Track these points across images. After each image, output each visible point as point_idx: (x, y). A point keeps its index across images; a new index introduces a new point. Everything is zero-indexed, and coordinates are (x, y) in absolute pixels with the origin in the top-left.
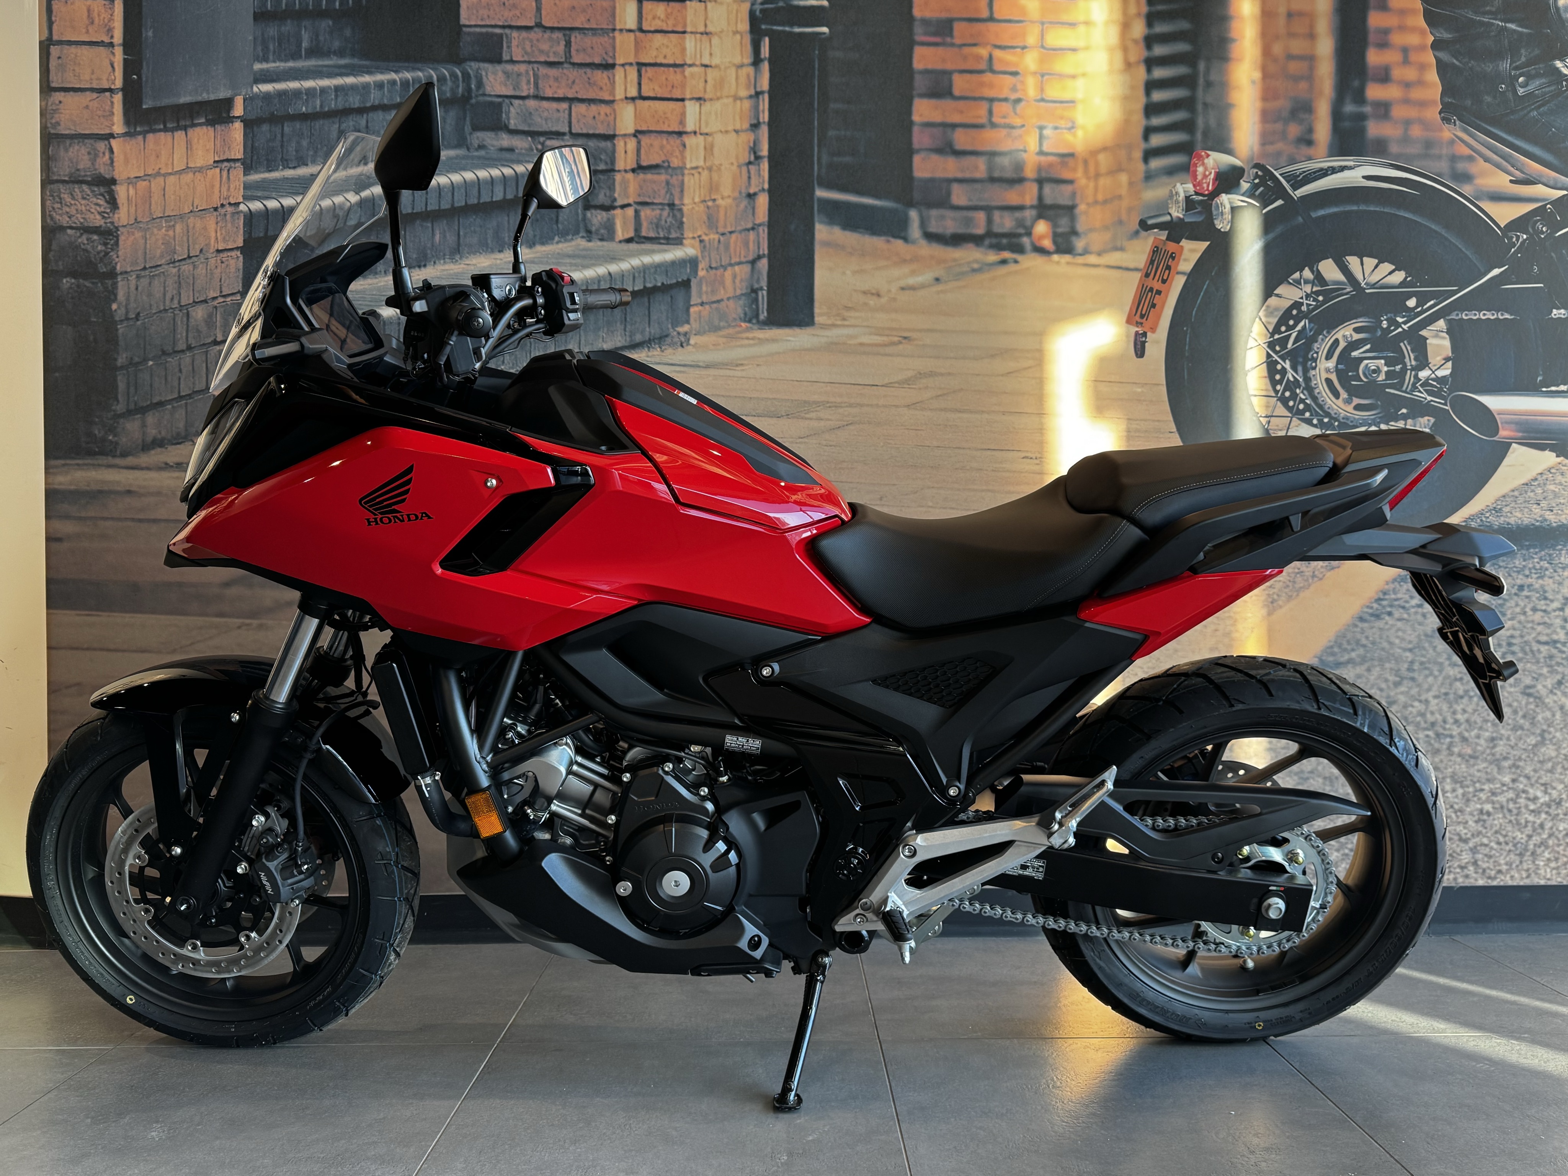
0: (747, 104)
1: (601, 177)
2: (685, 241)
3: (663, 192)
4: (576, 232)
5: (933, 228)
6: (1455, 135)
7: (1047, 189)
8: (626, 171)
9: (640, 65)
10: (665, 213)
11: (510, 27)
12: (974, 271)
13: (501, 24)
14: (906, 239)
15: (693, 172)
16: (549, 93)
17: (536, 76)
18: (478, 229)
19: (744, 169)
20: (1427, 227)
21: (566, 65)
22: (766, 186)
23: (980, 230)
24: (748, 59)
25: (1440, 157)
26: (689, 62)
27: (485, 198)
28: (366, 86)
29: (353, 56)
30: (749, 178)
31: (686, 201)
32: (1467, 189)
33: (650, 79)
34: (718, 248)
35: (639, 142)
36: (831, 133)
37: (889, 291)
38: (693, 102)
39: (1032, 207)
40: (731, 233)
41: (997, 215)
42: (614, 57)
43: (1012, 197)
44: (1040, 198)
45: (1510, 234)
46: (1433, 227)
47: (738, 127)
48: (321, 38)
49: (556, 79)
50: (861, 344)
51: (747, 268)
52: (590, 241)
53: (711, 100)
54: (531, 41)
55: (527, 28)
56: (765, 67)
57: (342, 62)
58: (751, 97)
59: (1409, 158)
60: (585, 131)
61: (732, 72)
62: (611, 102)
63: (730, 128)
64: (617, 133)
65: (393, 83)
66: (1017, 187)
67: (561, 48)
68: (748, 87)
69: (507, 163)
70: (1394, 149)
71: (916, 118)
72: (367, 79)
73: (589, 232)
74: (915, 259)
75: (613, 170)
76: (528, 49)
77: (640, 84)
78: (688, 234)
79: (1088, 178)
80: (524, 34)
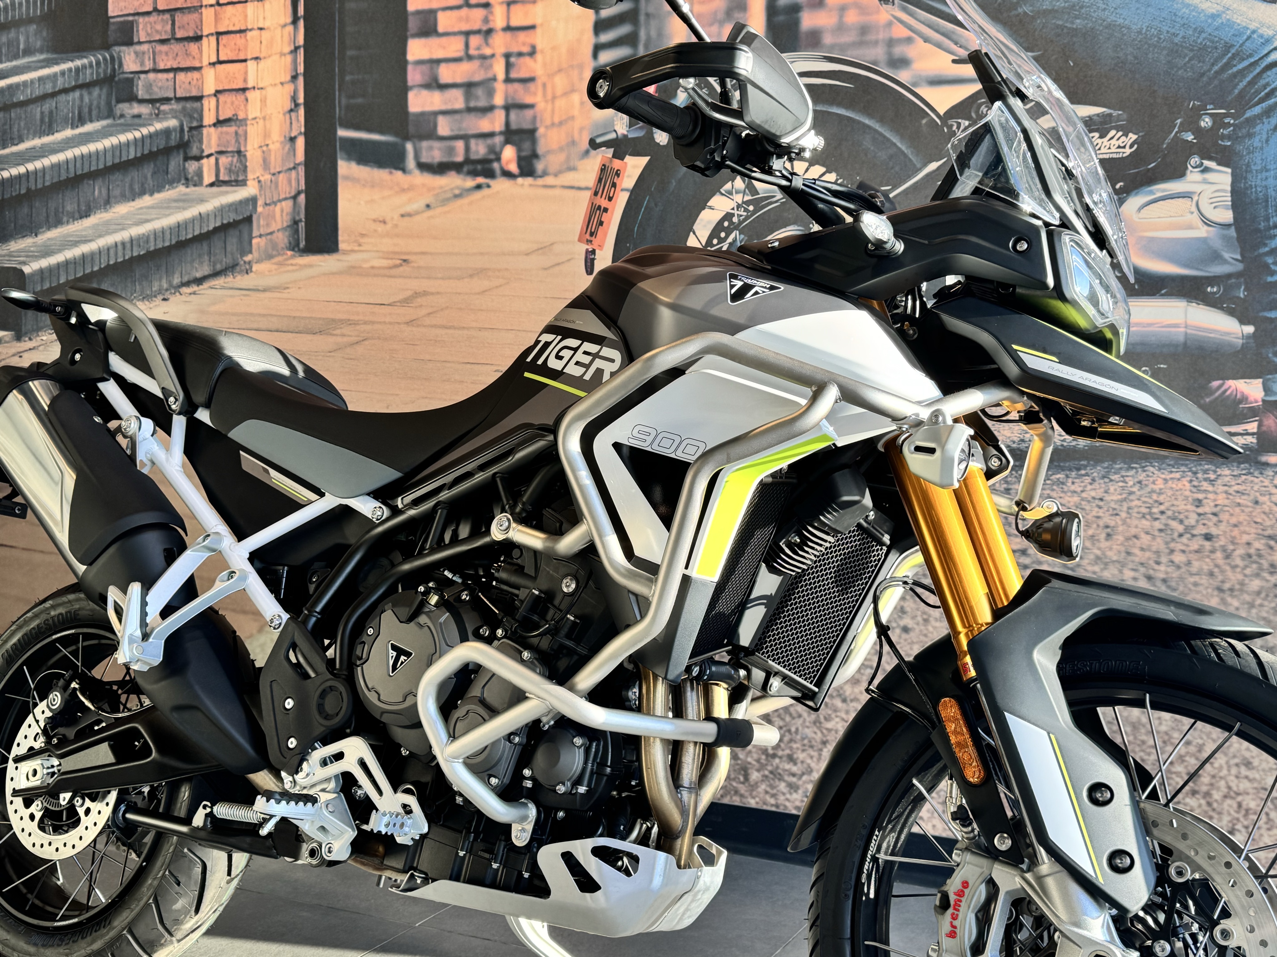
0: (289, 58)
1: (195, 132)
2: (248, 183)
3: (233, 141)
4: (179, 181)
5: (424, 159)
6: (893, 16)
7: (513, 115)
8: (210, 126)
9: (219, 34)
10: (235, 159)
11: (138, 14)
12: (456, 196)
13: (132, 12)
14: (404, 170)
15: (253, 122)
16: (162, 66)
17: (154, 53)
18: (120, 183)
19: (288, 116)
20: (859, 122)
21: (172, 41)
22: (303, 130)
23: (460, 158)
24: (289, 19)
25: (876, 43)
26: (249, 27)
27: (124, 158)
28: (55, 75)
29: (48, 51)
30: (291, 123)
31: (249, 147)
32: (904, 76)
33: (225, 46)
34: (270, 187)
35: (218, 101)
36: (348, 78)
37: (392, 219)
38: (253, 61)
39: (501, 133)
40: (279, 172)
41: (473, 142)
42: (201, 30)
43: (485, 124)
44: (507, 124)
45: (950, 122)
46: (867, 121)
47: (283, 80)
48: (31, 40)
49: (167, 54)
50: (373, 268)
51: (290, 203)
52: (187, 187)
53: (265, 58)
54: (151, 24)
55: (148, 13)
56: (301, 23)
57: (42, 57)
58: (291, 52)
59: (843, 48)
60: (184, 95)
61: (278, 31)
62: (199, 69)
63: (278, 81)
64: (205, 94)
65: (70, 70)
66: (489, 115)
67: (169, 27)
68: (290, 44)
69: (136, 127)
70: (828, 39)
71: (410, 57)
72: (56, 69)
73: (187, 179)
74: (411, 188)
75: (201, 126)
76: (149, 31)
77: (218, 50)
78: (250, 176)
79: (546, 101)
80: (147, 19)
